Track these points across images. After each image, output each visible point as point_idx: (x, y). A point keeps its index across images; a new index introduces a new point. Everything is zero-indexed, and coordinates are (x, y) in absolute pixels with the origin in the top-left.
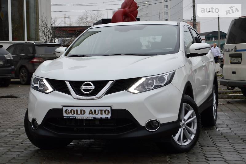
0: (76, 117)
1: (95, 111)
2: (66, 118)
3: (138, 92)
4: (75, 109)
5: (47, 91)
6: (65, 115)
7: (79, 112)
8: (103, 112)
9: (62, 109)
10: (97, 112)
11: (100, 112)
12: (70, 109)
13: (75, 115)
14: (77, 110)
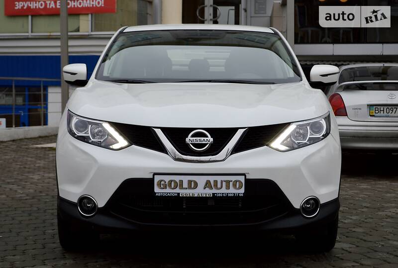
0: (179, 194)
1: (216, 182)
2: (159, 195)
3: (287, 148)
4: (177, 178)
5: (115, 146)
6: (157, 190)
7: (185, 185)
8: (231, 184)
9: (152, 180)
10: (219, 186)
11: (224, 184)
12: (167, 179)
13: (177, 190)
14: (181, 181)
